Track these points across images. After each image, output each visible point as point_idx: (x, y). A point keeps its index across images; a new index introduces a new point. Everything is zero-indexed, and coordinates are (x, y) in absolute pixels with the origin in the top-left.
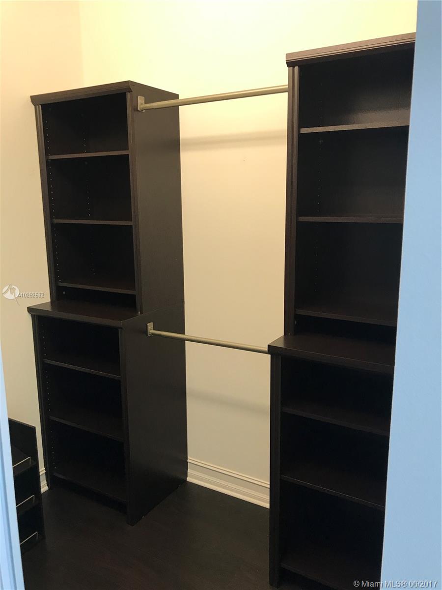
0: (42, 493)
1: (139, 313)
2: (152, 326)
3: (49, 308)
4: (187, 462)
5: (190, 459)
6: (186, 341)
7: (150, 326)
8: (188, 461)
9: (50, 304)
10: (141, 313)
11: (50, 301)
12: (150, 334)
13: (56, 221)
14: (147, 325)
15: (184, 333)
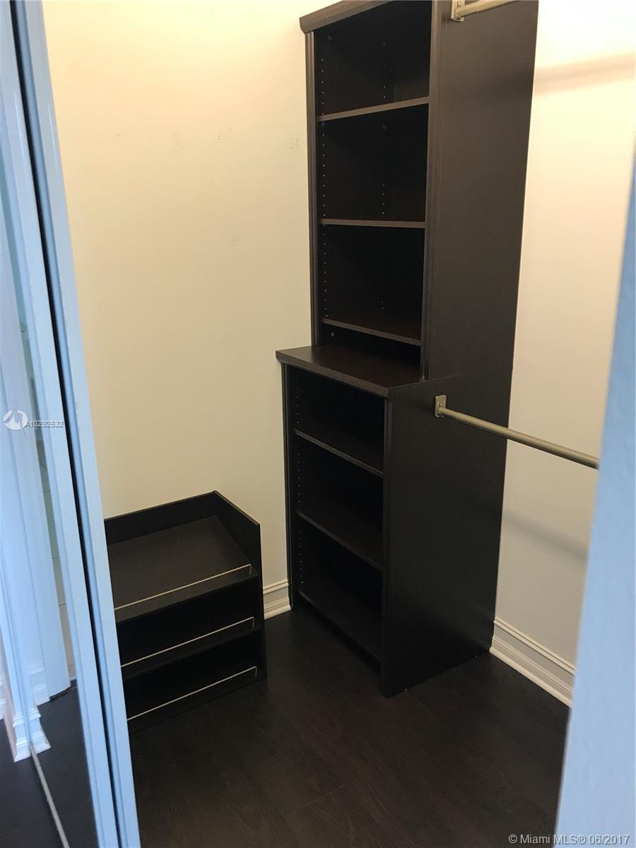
0: (265, 618)
1: (423, 377)
2: (445, 402)
3: (307, 358)
4: (493, 624)
5: (498, 620)
6: (509, 440)
7: (441, 401)
8: (495, 622)
9: (310, 350)
10: (426, 378)
11: (310, 345)
12: (439, 414)
13: (326, 222)
14: (435, 398)
15: (506, 425)
